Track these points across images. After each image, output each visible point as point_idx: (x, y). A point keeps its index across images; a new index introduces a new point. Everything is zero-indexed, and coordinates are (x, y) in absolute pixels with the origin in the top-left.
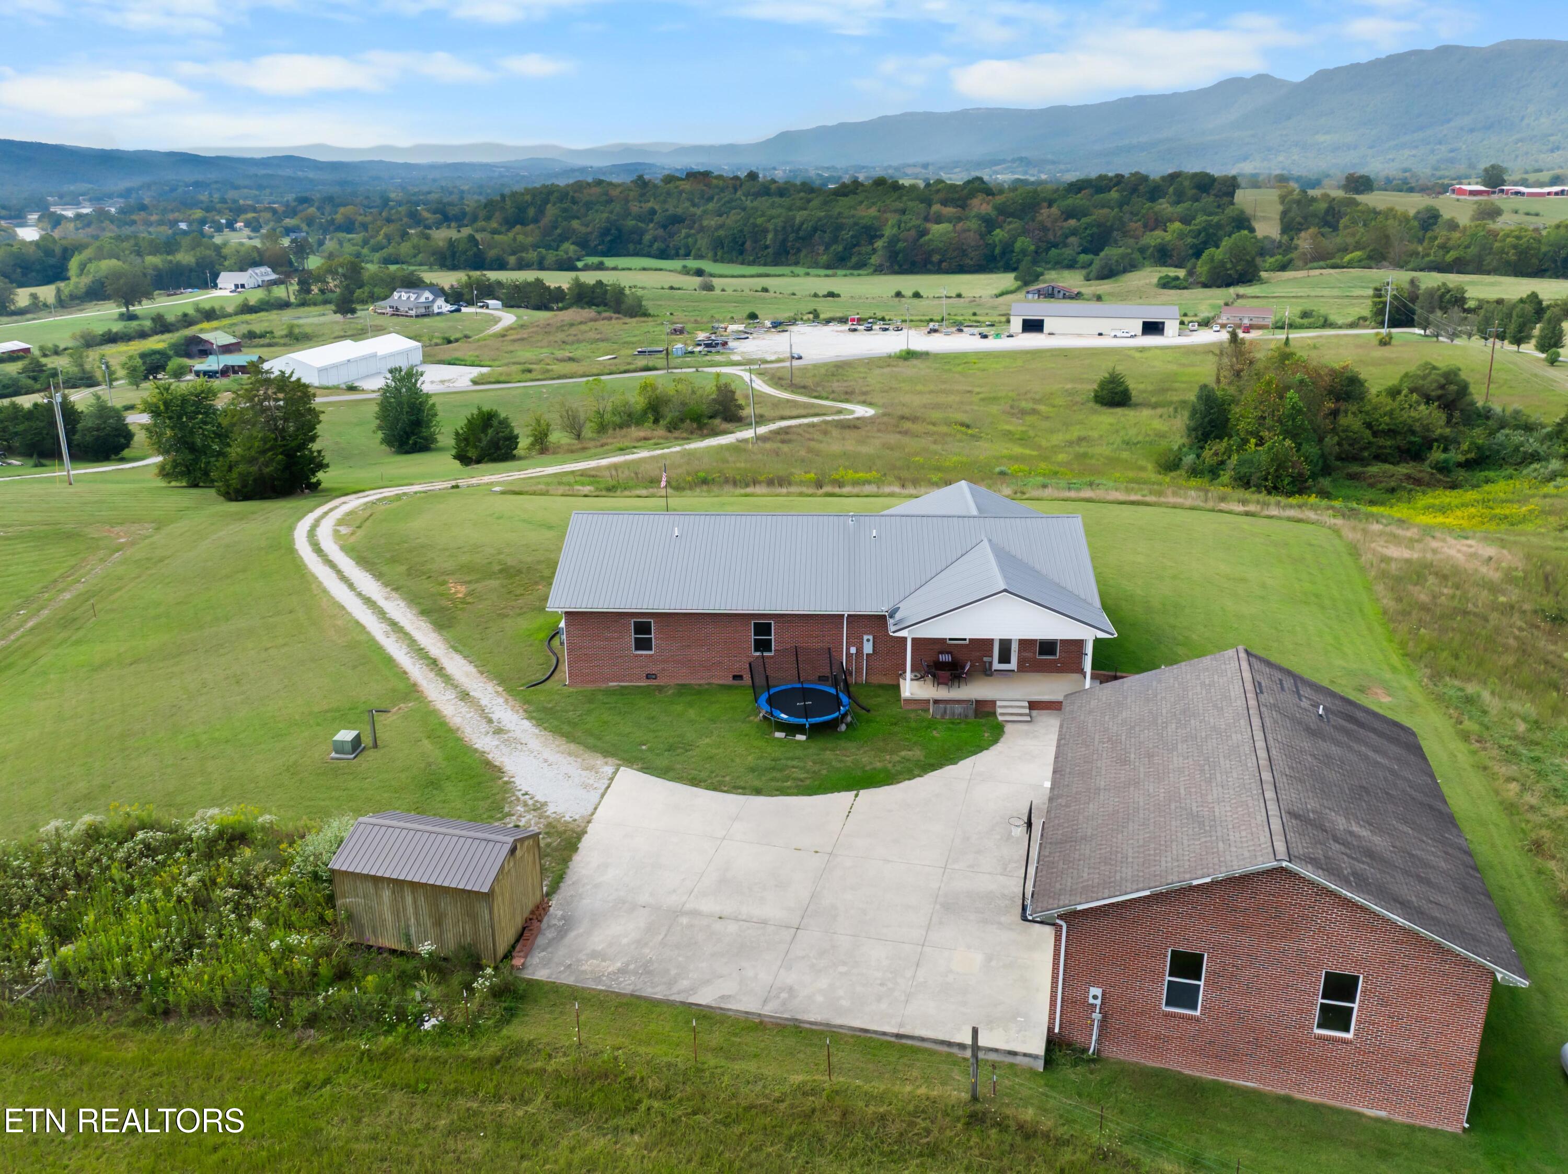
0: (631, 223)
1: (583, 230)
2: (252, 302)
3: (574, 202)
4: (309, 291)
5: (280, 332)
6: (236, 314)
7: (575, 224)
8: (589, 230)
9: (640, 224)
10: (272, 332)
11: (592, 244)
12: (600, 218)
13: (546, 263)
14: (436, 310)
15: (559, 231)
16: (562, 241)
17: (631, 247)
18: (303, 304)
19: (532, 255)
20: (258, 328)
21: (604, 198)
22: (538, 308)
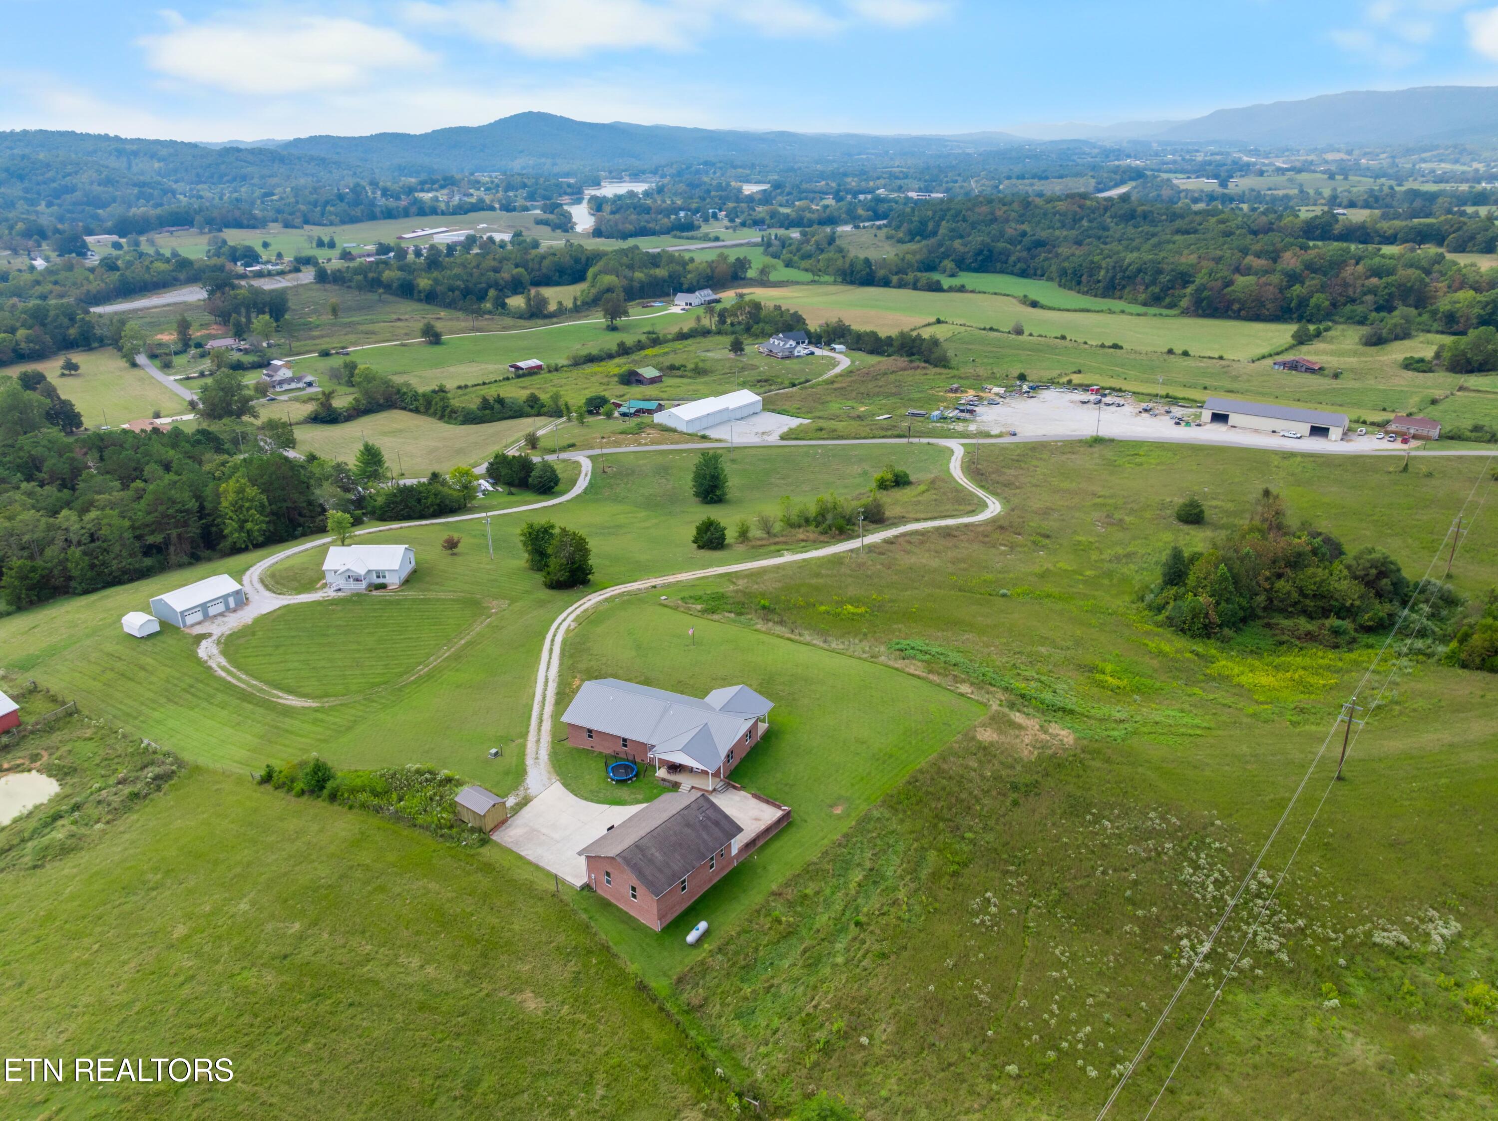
0: (1001, 245)
1: (962, 249)
2: (685, 330)
3: (965, 220)
4: (724, 322)
5: (691, 366)
6: (674, 340)
7: (957, 244)
8: (967, 249)
9: (1009, 246)
10: (684, 366)
11: (968, 261)
12: (977, 239)
13: (919, 285)
15: (942, 249)
16: (944, 258)
17: (999, 265)
18: (719, 333)
19: (910, 277)
20: (677, 360)
22: (871, 353)
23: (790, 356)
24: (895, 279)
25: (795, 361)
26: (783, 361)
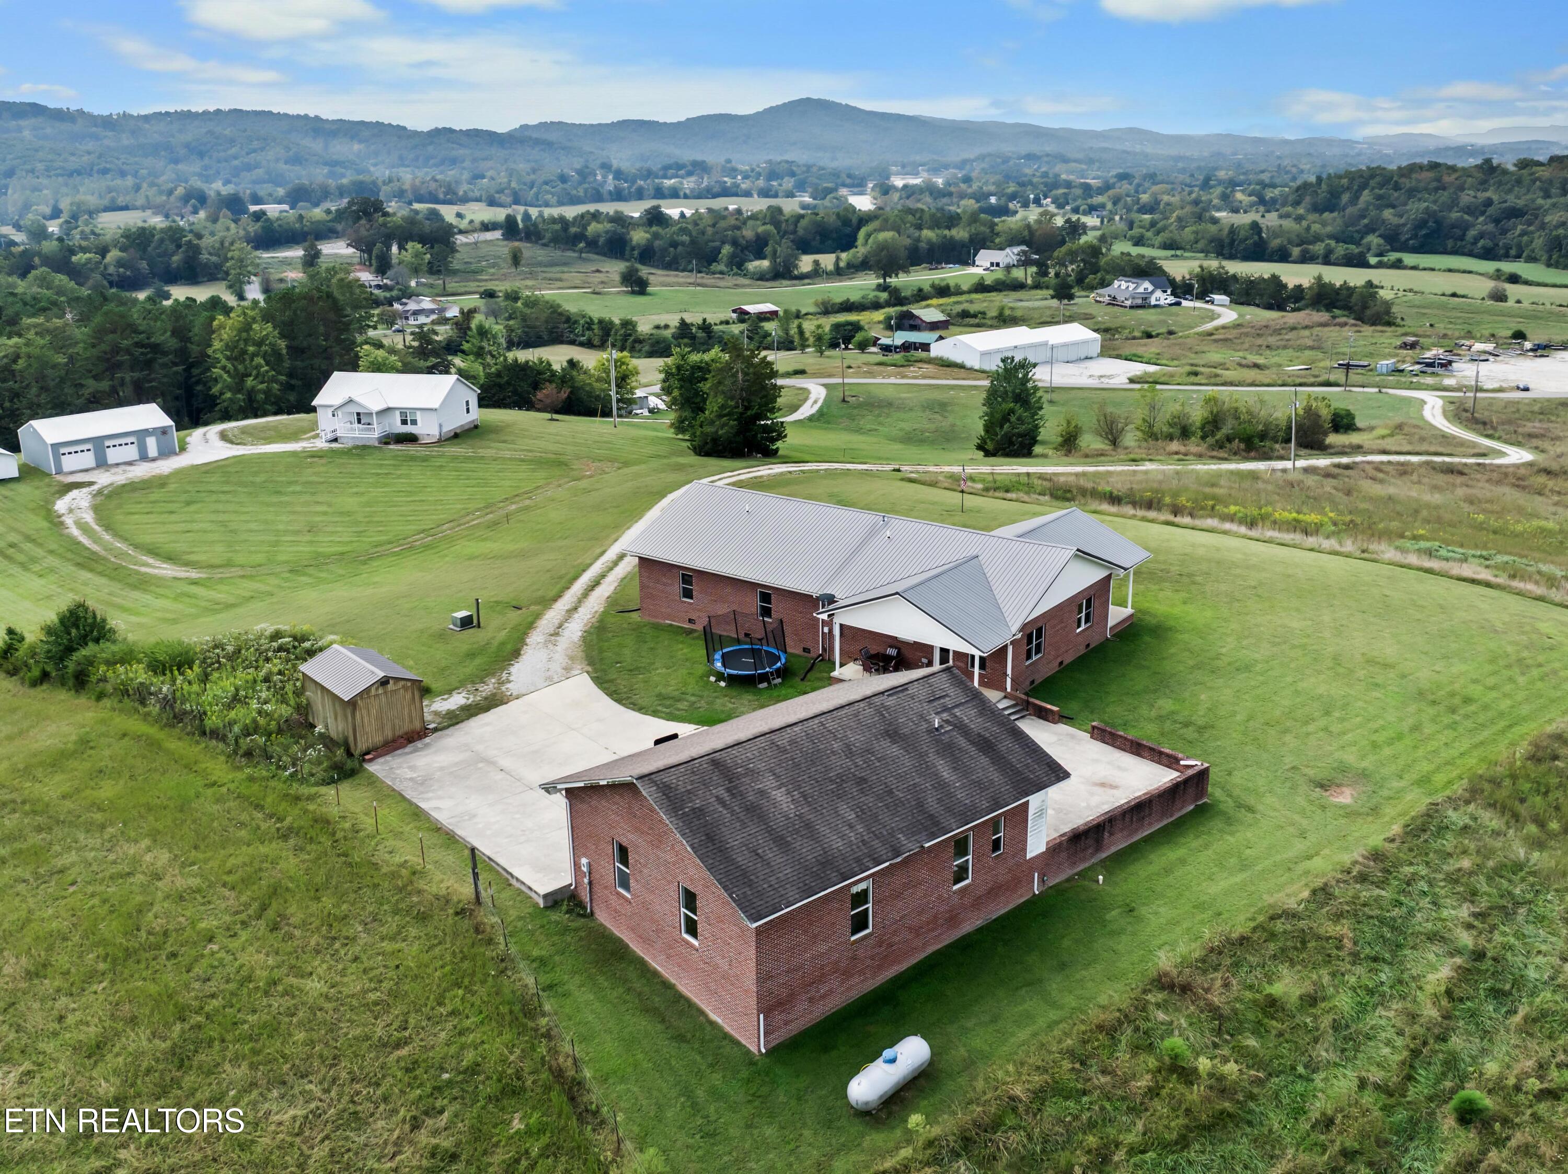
0: (1455, 215)
1: (1396, 221)
2: (988, 282)
3: (1397, 187)
4: (1046, 274)
5: (993, 313)
6: (970, 292)
7: (1388, 214)
8: (1402, 221)
9: (1466, 217)
10: (984, 313)
11: (1403, 238)
12: (1416, 208)
13: (1333, 257)
14: (1153, 302)
15: (1366, 221)
16: (1367, 233)
17: (1450, 244)
18: (1037, 286)
19: (1319, 248)
20: (973, 308)
21: (1435, 184)
22: (1269, 307)
23: (1144, 305)
24: (1296, 251)
25: (1152, 311)
26: (1133, 312)
